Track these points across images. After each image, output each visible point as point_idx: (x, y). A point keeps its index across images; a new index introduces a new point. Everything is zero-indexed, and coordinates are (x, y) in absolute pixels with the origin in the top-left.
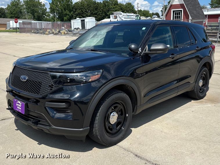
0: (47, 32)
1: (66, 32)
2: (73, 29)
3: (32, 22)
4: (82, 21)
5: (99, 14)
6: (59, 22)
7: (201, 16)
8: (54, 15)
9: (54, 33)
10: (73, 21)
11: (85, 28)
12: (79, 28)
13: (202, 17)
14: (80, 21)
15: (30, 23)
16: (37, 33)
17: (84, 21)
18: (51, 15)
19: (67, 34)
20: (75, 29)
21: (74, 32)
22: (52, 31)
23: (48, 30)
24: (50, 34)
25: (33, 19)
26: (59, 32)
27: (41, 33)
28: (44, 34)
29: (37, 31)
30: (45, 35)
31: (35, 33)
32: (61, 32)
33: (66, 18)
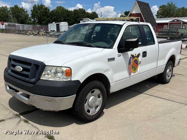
0: (28, 33)
1: (44, 34)
2: (49, 31)
3: (16, 24)
4: (57, 25)
5: (71, 20)
6: (38, 26)
7: (153, 23)
8: (35, 19)
9: (34, 34)
10: (50, 25)
11: (59, 31)
12: (54, 31)
13: (155, 25)
14: (56, 25)
15: (15, 26)
16: (20, 34)
17: (59, 24)
18: (32, 20)
19: (44, 35)
20: (51, 31)
21: (51, 34)
22: (32, 32)
23: (29, 32)
24: (31, 35)
25: (18, 23)
26: (38, 33)
27: (23, 34)
28: (26, 34)
29: (20, 32)
30: (26, 36)
31: (18, 33)
32: (40, 33)
33: (44, 22)
